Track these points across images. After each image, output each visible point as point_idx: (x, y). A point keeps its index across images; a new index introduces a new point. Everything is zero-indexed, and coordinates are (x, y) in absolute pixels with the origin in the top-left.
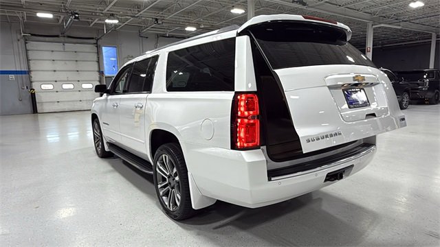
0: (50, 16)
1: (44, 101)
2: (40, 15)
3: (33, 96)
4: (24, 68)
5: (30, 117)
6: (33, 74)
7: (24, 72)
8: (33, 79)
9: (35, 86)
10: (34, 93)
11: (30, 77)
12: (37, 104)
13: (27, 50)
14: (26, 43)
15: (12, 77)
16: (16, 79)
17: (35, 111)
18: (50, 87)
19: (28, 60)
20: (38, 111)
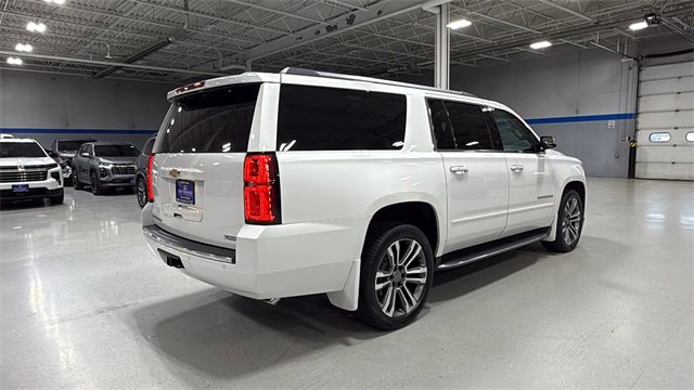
1: (650, 159)
3: (633, 151)
4: (631, 111)
5: (625, 182)
6: (641, 119)
7: (625, 116)
8: (639, 126)
9: (642, 138)
10: (635, 148)
11: (636, 123)
12: (637, 165)
13: (639, 82)
14: (639, 71)
15: (612, 123)
16: (617, 126)
17: (631, 174)
18: (665, 138)
19: (638, 97)
20: (636, 176)
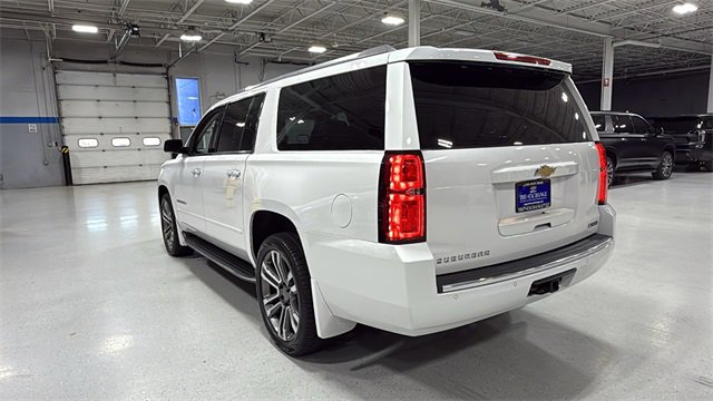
0: (93, 30)
1: (82, 165)
2: (78, 28)
3: (66, 158)
4: (53, 114)
5: (61, 191)
6: (65, 123)
7: (47, 120)
8: (65, 131)
9: (69, 141)
10: (68, 153)
11: (61, 128)
12: (72, 171)
13: (56, 85)
14: (55, 73)
15: (33, 127)
16: (40, 130)
17: (68, 181)
18: (93, 143)
19: (59, 101)
20: (74, 182)
